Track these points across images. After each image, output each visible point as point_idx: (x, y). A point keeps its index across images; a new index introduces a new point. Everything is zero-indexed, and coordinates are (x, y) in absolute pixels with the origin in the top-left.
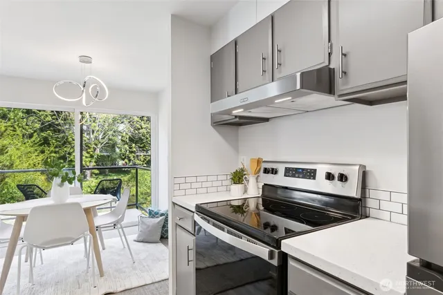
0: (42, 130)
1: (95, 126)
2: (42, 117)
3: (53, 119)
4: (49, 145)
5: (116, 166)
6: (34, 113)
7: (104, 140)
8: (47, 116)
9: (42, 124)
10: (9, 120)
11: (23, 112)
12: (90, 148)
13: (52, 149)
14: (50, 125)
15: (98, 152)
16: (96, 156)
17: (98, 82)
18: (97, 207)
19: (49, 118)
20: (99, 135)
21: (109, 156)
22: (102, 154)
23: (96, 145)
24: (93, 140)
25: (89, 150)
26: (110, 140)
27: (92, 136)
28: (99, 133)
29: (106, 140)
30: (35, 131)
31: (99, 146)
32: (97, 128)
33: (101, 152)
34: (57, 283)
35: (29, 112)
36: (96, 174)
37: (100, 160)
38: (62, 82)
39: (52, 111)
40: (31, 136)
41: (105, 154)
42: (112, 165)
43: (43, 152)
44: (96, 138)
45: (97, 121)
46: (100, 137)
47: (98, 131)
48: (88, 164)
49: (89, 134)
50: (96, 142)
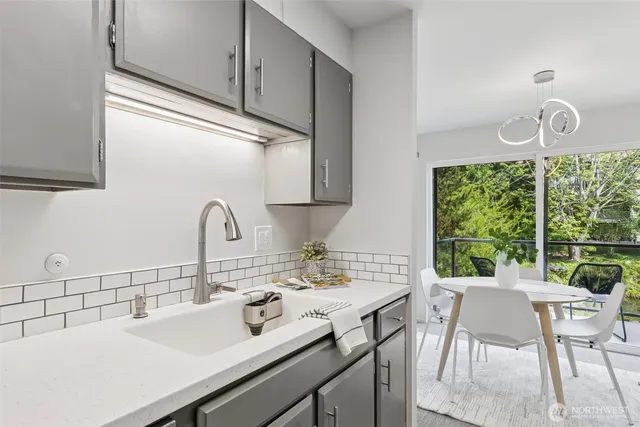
0: (512, 189)
1: (589, 177)
2: (512, 172)
3: (526, 172)
4: (519, 208)
5: (632, 243)
6: (503, 167)
7: (605, 199)
8: (517, 169)
9: (512, 180)
10: (477, 181)
11: (491, 169)
12: (579, 211)
13: (523, 212)
14: (522, 181)
15: (594, 217)
16: (591, 224)
17: (561, 106)
18: (564, 305)
19: (521, 171)
20: (597, 189)
21: (615, 225)
22: (602, 221)
23: (591, 206)
24: (586, 198)
25: (579, 214)
26: (618, 196)
27: (583, 192)
28: (598, 185)
29: (609, 199)
30: (503, 191)
31: (597, 207)
32: (593, 178)
33: (599, 216)
34: (498, 394)
35: (496, 167)
36: (591, 253)
37: (598, 230)
38: (509, 121)
39: (525, 162)
40: (499, 197)
41: (608, 221)
42: (622, 239)
43: (511, 217)
44: (592, 194)
45: (594, 167)
46: (599, 193)
47: (593, 183)
48: (577, 235)
49: (579, 189)
50: (591, 201)
